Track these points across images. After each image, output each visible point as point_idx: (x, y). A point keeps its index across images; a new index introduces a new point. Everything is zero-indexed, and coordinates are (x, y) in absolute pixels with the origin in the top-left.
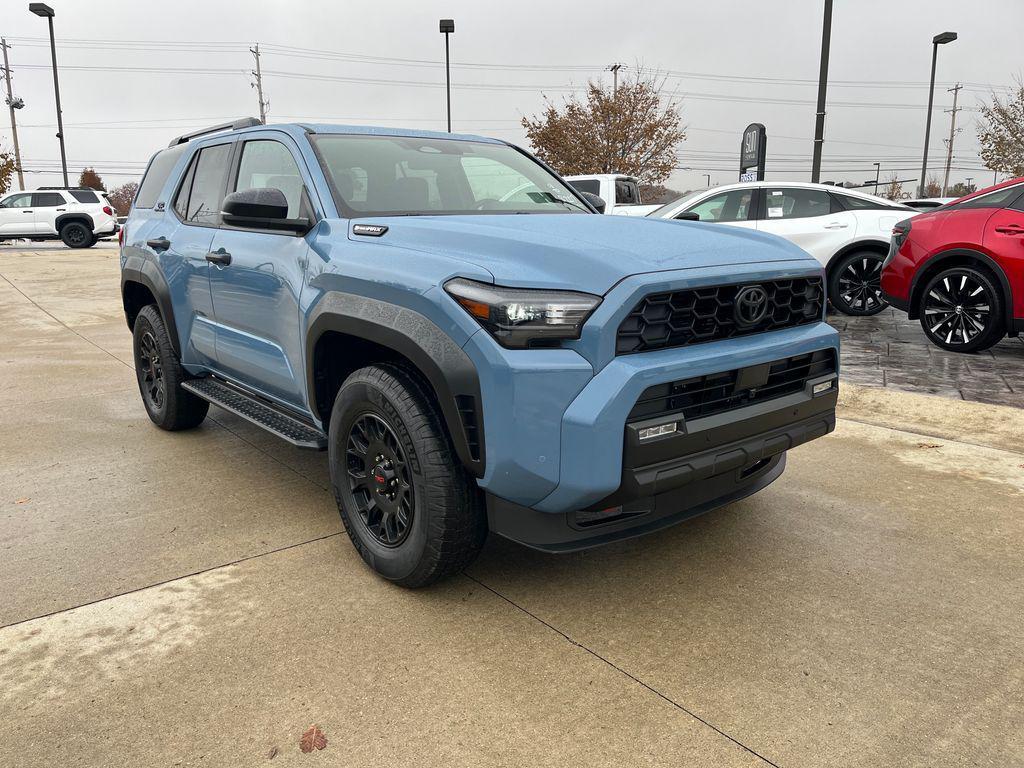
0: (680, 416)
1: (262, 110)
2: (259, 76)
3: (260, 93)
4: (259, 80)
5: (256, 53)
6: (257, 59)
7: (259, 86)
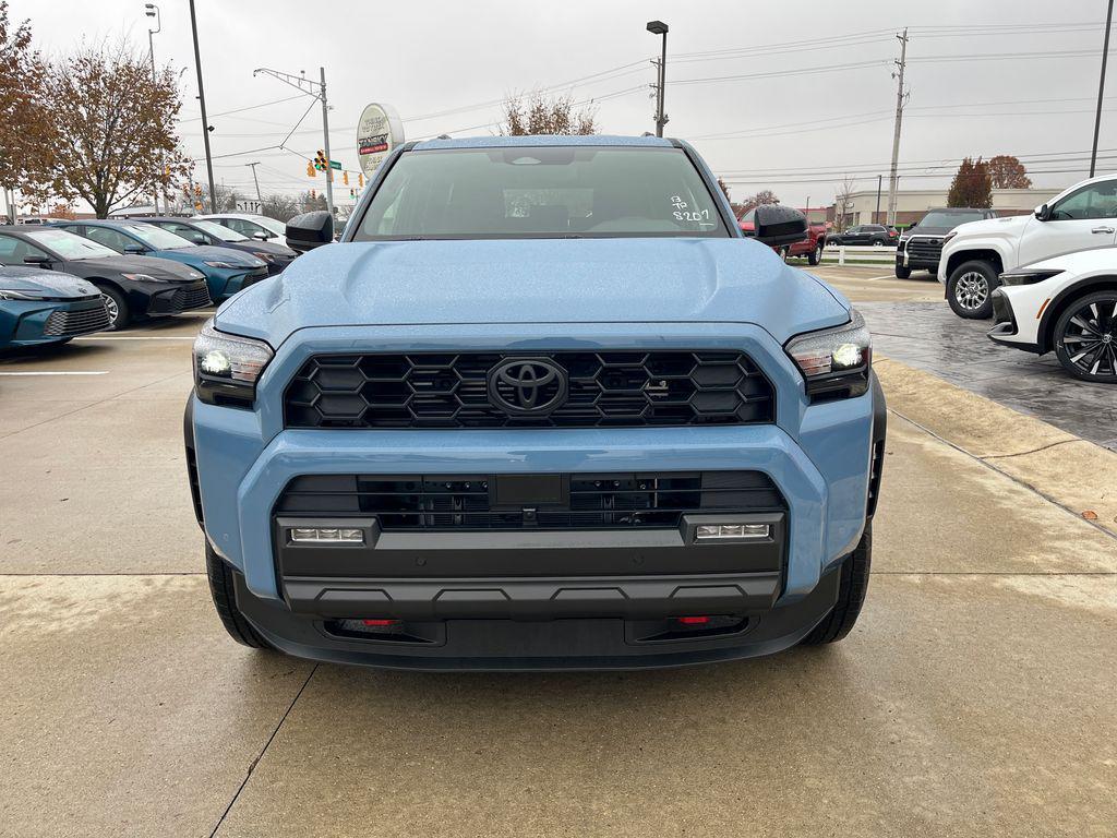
0: (369, 523)
1: (900, 104)
2: (902, 65)
3: (901, 84)
4: (902, 70)
5: (904, 39)
6: (904, 45)
7: (901, 76)
